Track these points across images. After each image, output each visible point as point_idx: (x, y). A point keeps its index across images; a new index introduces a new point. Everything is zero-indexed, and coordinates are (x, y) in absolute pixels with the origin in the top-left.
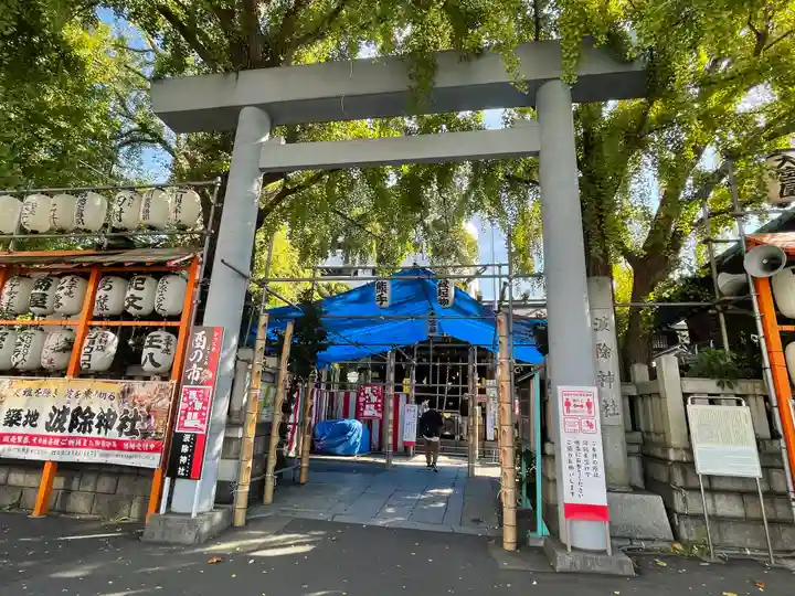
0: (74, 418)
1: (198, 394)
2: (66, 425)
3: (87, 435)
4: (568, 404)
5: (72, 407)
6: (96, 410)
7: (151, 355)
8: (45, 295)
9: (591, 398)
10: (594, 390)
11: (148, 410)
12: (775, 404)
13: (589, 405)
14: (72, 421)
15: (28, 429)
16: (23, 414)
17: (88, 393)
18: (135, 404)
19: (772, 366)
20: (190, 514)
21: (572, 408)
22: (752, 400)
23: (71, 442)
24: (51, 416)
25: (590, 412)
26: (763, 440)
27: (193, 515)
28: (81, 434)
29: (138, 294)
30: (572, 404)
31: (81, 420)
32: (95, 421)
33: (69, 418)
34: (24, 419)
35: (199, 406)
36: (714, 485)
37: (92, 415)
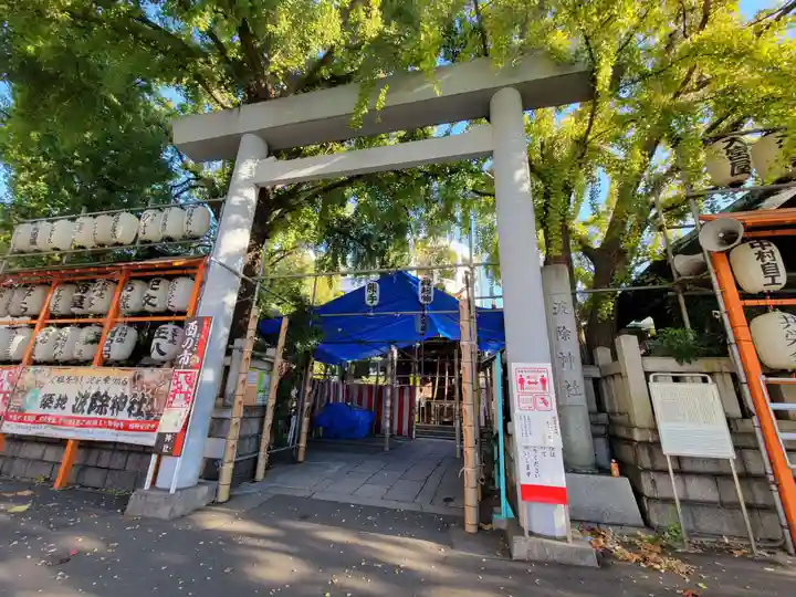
0: (93, 401)
1: (186, 377)
2: (86, 407)
3: (102, 416)
4: (522, 381)
5: (93, 392)
6: (112, 395)
7: (158, 344)
8: (82, 298)
9: (545, 375)
10: (549, 366)
11: (152, 393)
12: (744, 380)
13: (543, 381)
14: (91, 405)
15: (59, 412)
16: (55, 398)
17: (106, 380)
18: (143, 388)
19: (737, 342)
20: (169, 490)
21: (526, 384)
22: (718, 377)
23: (88, 423)
24: (77, 399)
25: (544, 388)
26: (734, 419)
27: (172, 491)
28: (98, 416)
29: (152, 293)
30: (527, 380)
31: (99, 403)
32: (110, 403)
33: (89, 401)
34: (55, 402)
35: (185, 387)
36: (684, 468)
37: (108, 398)
